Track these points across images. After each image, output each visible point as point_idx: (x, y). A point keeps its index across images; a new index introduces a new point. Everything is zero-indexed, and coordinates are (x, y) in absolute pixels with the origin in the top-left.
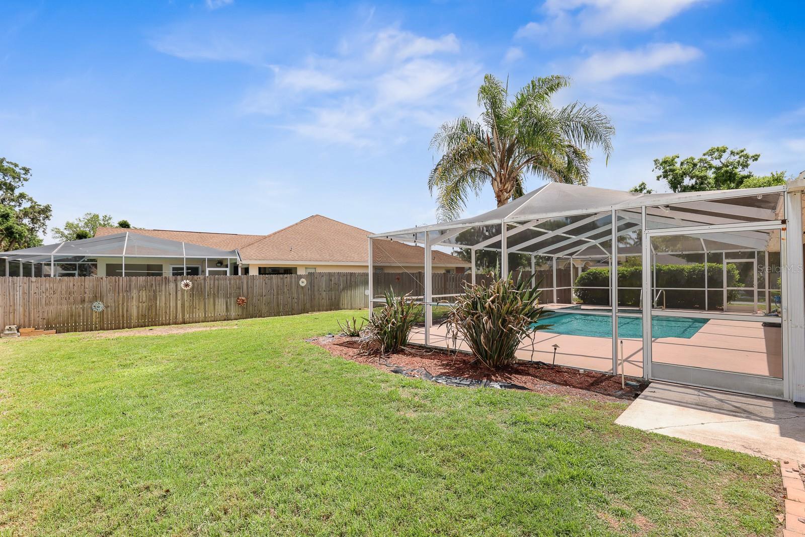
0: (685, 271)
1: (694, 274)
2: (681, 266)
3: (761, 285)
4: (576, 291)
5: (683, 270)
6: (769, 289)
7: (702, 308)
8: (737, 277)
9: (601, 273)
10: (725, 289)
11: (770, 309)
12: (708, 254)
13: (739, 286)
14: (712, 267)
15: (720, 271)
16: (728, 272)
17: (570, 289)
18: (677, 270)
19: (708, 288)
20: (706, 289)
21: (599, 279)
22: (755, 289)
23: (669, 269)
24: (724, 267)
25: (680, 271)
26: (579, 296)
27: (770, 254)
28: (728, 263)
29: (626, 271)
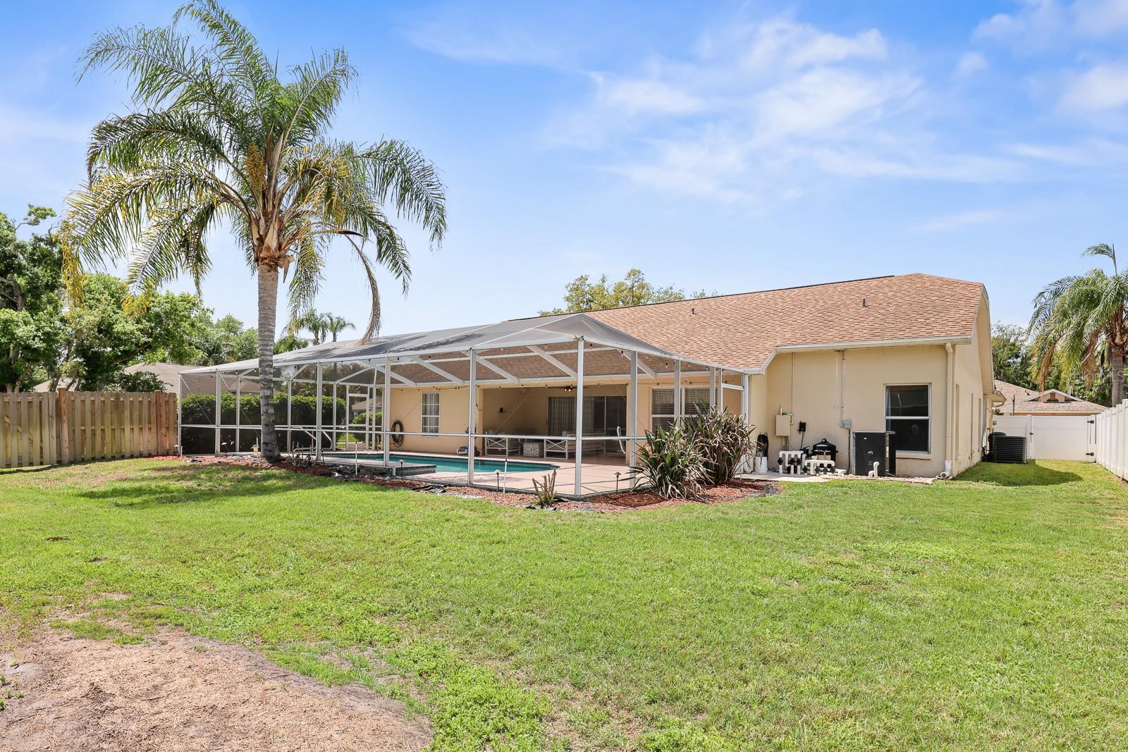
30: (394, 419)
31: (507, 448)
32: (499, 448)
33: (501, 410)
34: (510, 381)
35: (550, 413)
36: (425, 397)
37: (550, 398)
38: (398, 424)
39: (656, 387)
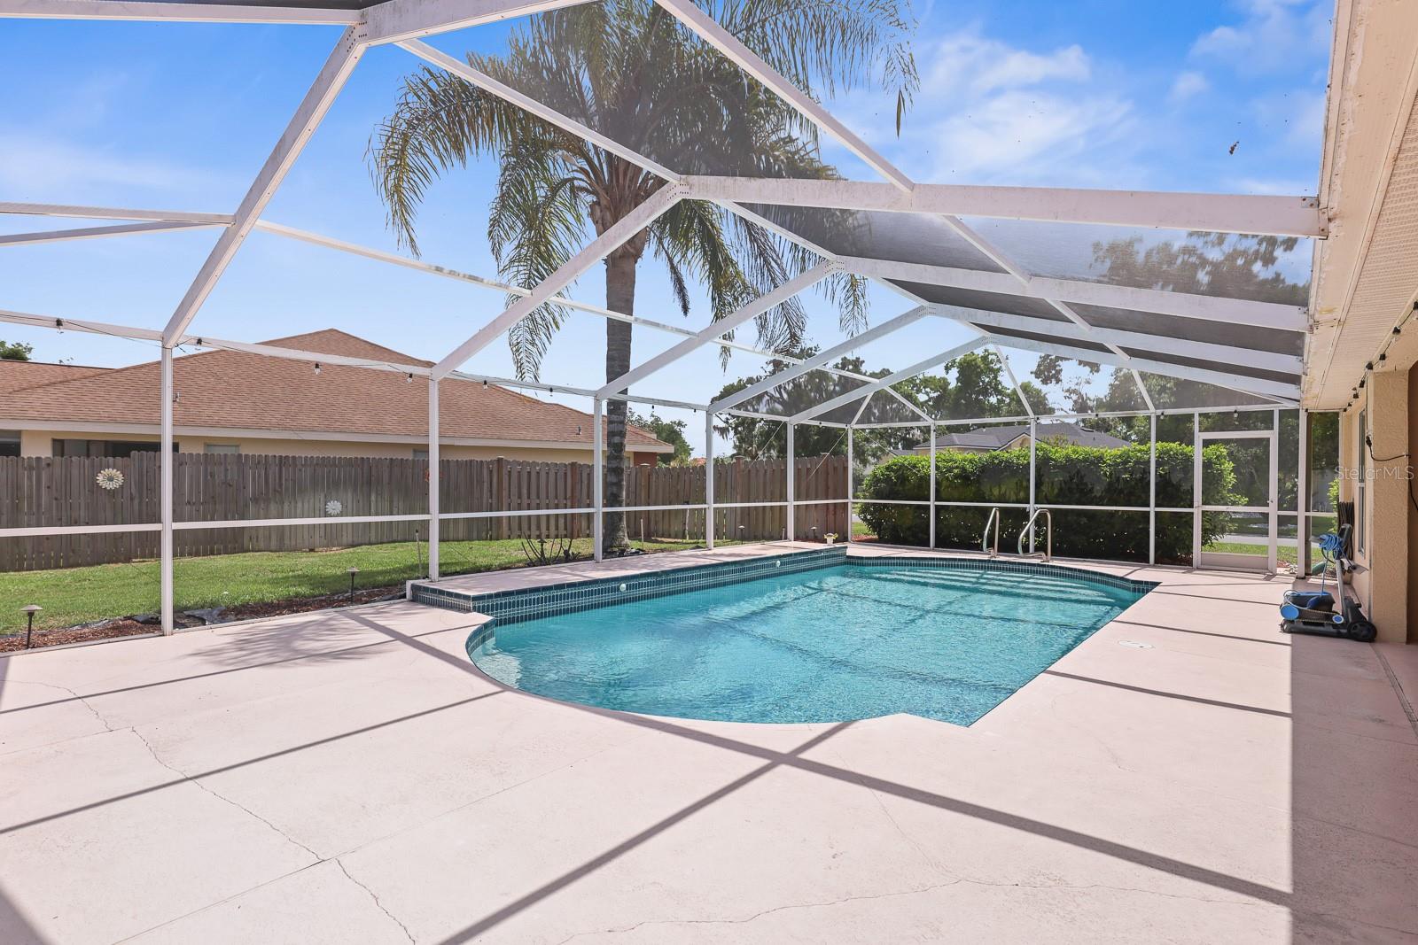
0: (1105, 462)
1: (1126, 471)
2: (1095, 451)
3: (1288, 500)
4: (865, 509)
5: (1100, 458)
6: (1307, 510)
7: (1140, 557)
8: (1231, 479)
9: (914, 466)
10: (1197, 510)
11: (1307, 565)
12: (1158, 417)
13: (1234, 503)
14: (1167, 452)
15: (1188, 461)
16: (1207, 465)
17: (846, 505)
18: (1085, 460)
19: (1157, 505)
20: (1152, 509)
21: (909, 481)
22: (1273, 510)
23: (1068, 458)
24: (1198, 454)
25: (1092, 463)
26: (868, 522)
27: (1310, 416)
28: (1207, 443)
29: (971, 461)
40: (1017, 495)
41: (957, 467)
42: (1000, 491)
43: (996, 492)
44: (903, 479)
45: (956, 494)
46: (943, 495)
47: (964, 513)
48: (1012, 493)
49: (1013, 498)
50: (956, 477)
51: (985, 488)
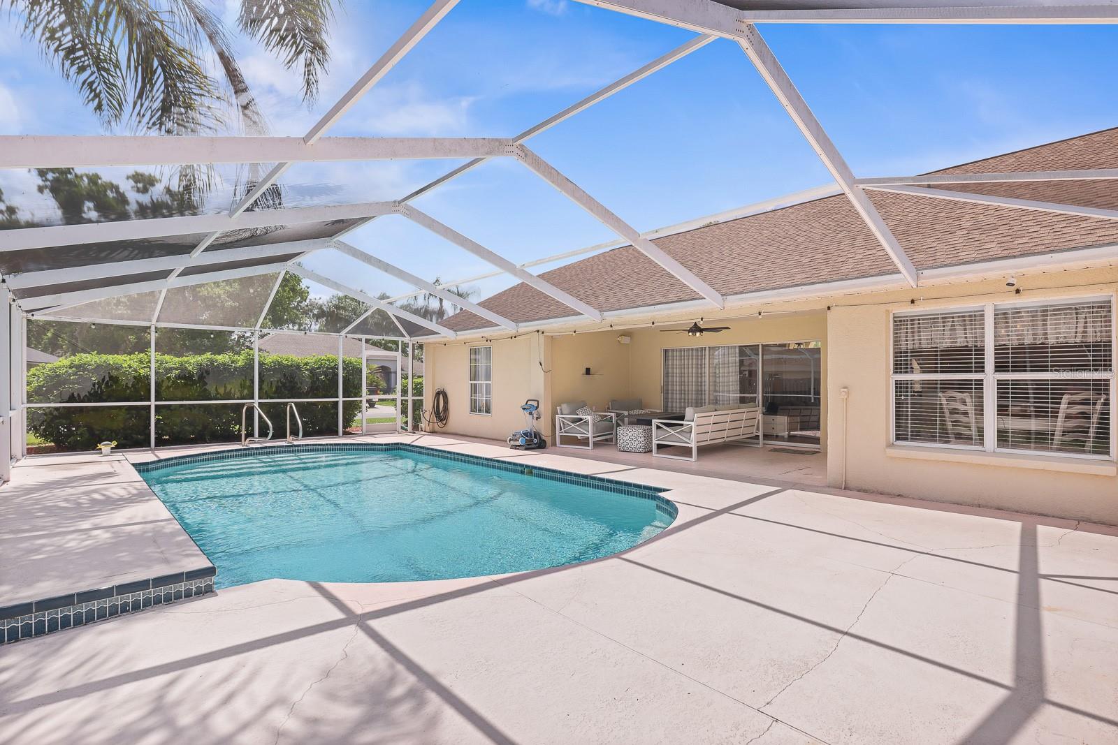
6: (412, 396)
10: (364, 399)
20: (341, 399)
22: (399, 397)
30: (438, 387)
31: (590, 435)
32: (579, 436)
33: (588, 371)
34: (589, 319)
35: (667, 374)
36: (474, 351)
37: (666, 351)
38: (441, 394)
39: (906, 310)
40: (241, 392)
41: (176, 369)
42: (225, 390)
43: (221, 391)
44: (115, 380)
45: (179, 394)
46: (164, 394)
47: (188, 411)
48: (237, 390)
49: (238, 395)
50: (179, 377)
51: (211, 388)
